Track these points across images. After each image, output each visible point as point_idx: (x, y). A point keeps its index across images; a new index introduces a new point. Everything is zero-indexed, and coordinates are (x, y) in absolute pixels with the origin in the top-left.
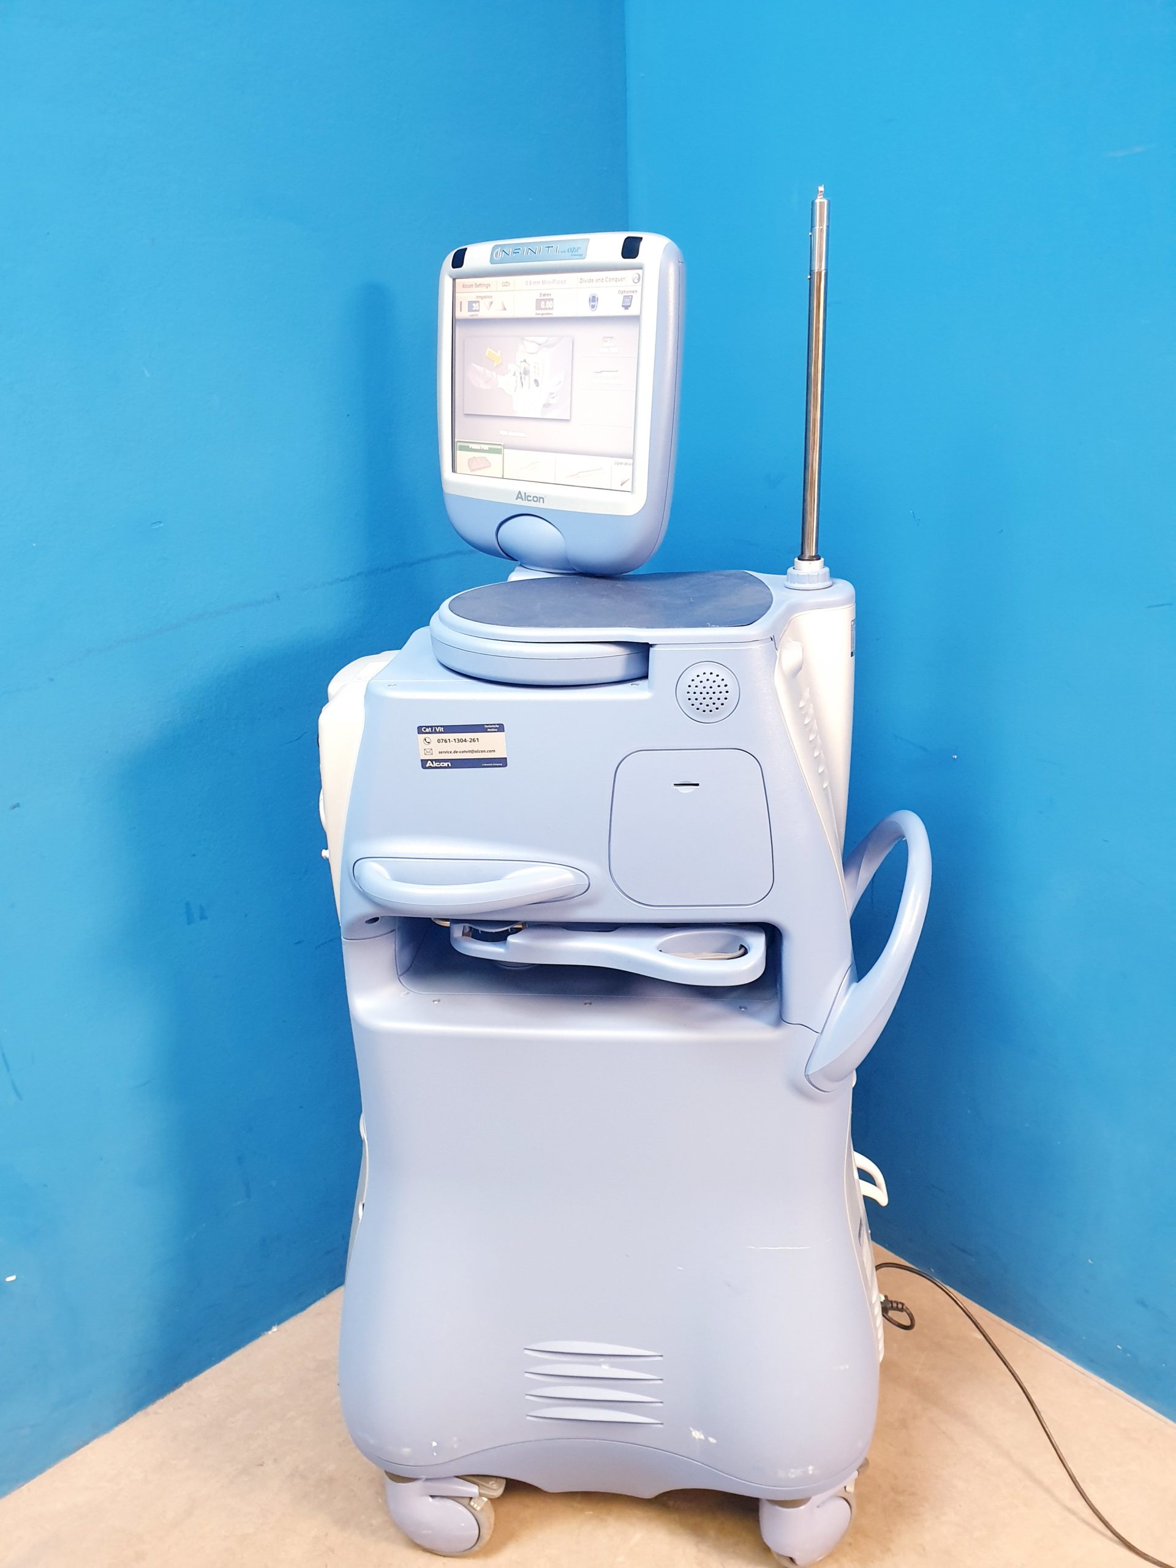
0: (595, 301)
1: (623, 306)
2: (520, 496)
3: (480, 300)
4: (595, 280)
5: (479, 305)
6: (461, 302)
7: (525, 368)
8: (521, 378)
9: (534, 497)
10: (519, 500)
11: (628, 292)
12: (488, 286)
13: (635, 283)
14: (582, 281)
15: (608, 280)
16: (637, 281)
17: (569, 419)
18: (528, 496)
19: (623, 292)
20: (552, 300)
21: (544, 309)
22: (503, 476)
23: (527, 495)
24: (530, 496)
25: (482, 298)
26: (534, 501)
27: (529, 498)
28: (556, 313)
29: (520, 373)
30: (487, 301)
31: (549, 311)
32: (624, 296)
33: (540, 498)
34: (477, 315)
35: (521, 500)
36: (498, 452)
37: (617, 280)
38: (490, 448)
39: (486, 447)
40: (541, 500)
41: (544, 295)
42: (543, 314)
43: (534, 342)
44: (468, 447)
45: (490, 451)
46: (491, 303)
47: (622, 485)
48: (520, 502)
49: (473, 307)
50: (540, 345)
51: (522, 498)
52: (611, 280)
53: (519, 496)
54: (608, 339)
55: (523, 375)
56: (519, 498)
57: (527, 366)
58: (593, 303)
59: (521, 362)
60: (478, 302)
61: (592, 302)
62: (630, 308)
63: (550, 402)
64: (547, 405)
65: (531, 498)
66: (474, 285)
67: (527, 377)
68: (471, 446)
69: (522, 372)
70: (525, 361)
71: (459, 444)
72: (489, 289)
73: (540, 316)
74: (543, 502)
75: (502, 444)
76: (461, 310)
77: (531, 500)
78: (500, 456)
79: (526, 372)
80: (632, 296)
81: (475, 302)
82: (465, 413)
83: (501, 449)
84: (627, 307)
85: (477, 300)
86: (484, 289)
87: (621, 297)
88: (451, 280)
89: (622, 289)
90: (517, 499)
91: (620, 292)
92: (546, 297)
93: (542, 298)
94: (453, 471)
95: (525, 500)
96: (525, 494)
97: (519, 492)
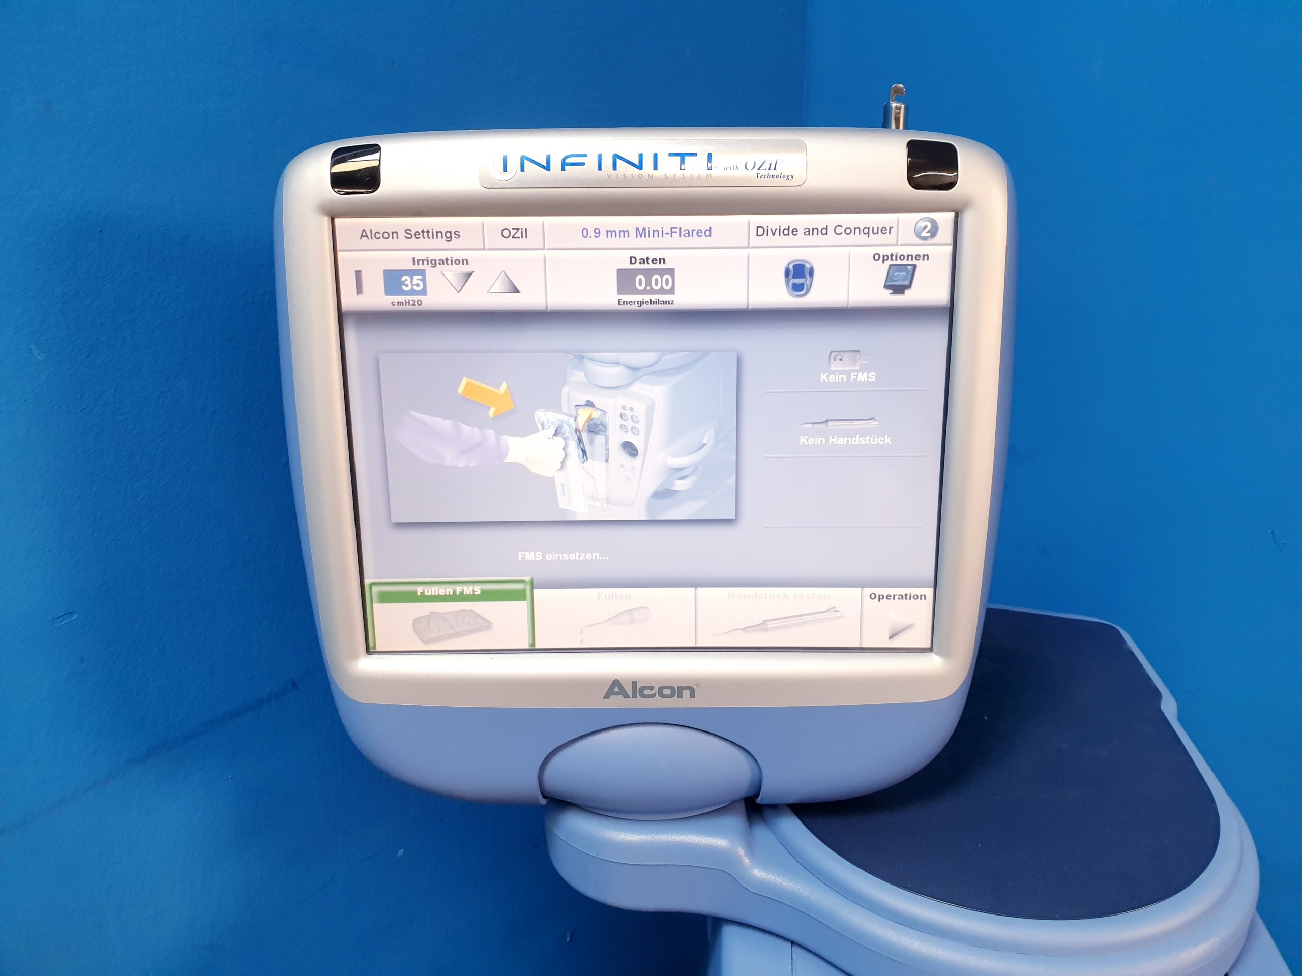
0: (803, 276)
1: (886, 287)
2: (616, 690)
3: (427, 268)
4: (801, 232)
5: (424, 280)
6: (358, 274)
7: (590, 419)
8: (580, 440)
9: (661, 689)
11: (902, 257)
12: (450, 236)
13: (925, 239)
14: (762, 232)
15: (839, 230)
16: (929, 235)
17: (734, 518)
18: (643, 688)
19: (885, 258)
20: (671, 272)
21: (645, 292)
22: (533, 644)
23: (638, 687)
24: (651, 688)
25: (434, 263)
26: (662, 695)
27: (647, 692)
28: (683, 299)
29: (577, 430)
30: (452, 273)
31: (663, 298)
32: (890, 266)
33: (681, 689)
34: (420, 302)
36: (518, 596)
37: (867, 231)
38: (483, 592)
39: (477, 589)
40: (686, 693)
41: (643, 261)
42: (640, 303)
43: (618, 364)
44: (416, 592)
45: (486, 596)
46: (469, 275)
47: (890, 638)
48: (617, 702)
49: (403, 283)
50: (635, 369)
51: (623, 692)
52: (849, 231)
53: (615, 687)
54: (846, 357)
55: (585, 436)
56: (617, 694)
57: (596, 414)
58: (798, 281)
59: (577, 406)
60: (422, 272)
61: (794, 277)
62: (907, 292)
63: (676, 488)
64: (663, 494)
65: (655, 690)
66: (402, 234)
67: (599, 439)
68: (419, 590)
69: (581, 427)
70: (590, 404)
71: (375, 589)
72: (455, 242)
73: (635, 307)
74: (692, 695)
75: (527, 579)
76: (359, 290)
77: (653, 696)
78: (521, 606)
79: (595, 428)
80: (915, 266)
81: (411, 273)
82: (395, 519)
83: (524, 591)
84: (899, 289)
85: (416, 267)
86: (441, 242)
87: (882, 269)
88: (326, 221)
89: (887, 251)
90: (607, 696)
91: (876, 257)
92: (651, 266)
93: (637, 266)
94: (368, 651)
95: (635, 696)
96: (634, 684)
97: (616, 683)
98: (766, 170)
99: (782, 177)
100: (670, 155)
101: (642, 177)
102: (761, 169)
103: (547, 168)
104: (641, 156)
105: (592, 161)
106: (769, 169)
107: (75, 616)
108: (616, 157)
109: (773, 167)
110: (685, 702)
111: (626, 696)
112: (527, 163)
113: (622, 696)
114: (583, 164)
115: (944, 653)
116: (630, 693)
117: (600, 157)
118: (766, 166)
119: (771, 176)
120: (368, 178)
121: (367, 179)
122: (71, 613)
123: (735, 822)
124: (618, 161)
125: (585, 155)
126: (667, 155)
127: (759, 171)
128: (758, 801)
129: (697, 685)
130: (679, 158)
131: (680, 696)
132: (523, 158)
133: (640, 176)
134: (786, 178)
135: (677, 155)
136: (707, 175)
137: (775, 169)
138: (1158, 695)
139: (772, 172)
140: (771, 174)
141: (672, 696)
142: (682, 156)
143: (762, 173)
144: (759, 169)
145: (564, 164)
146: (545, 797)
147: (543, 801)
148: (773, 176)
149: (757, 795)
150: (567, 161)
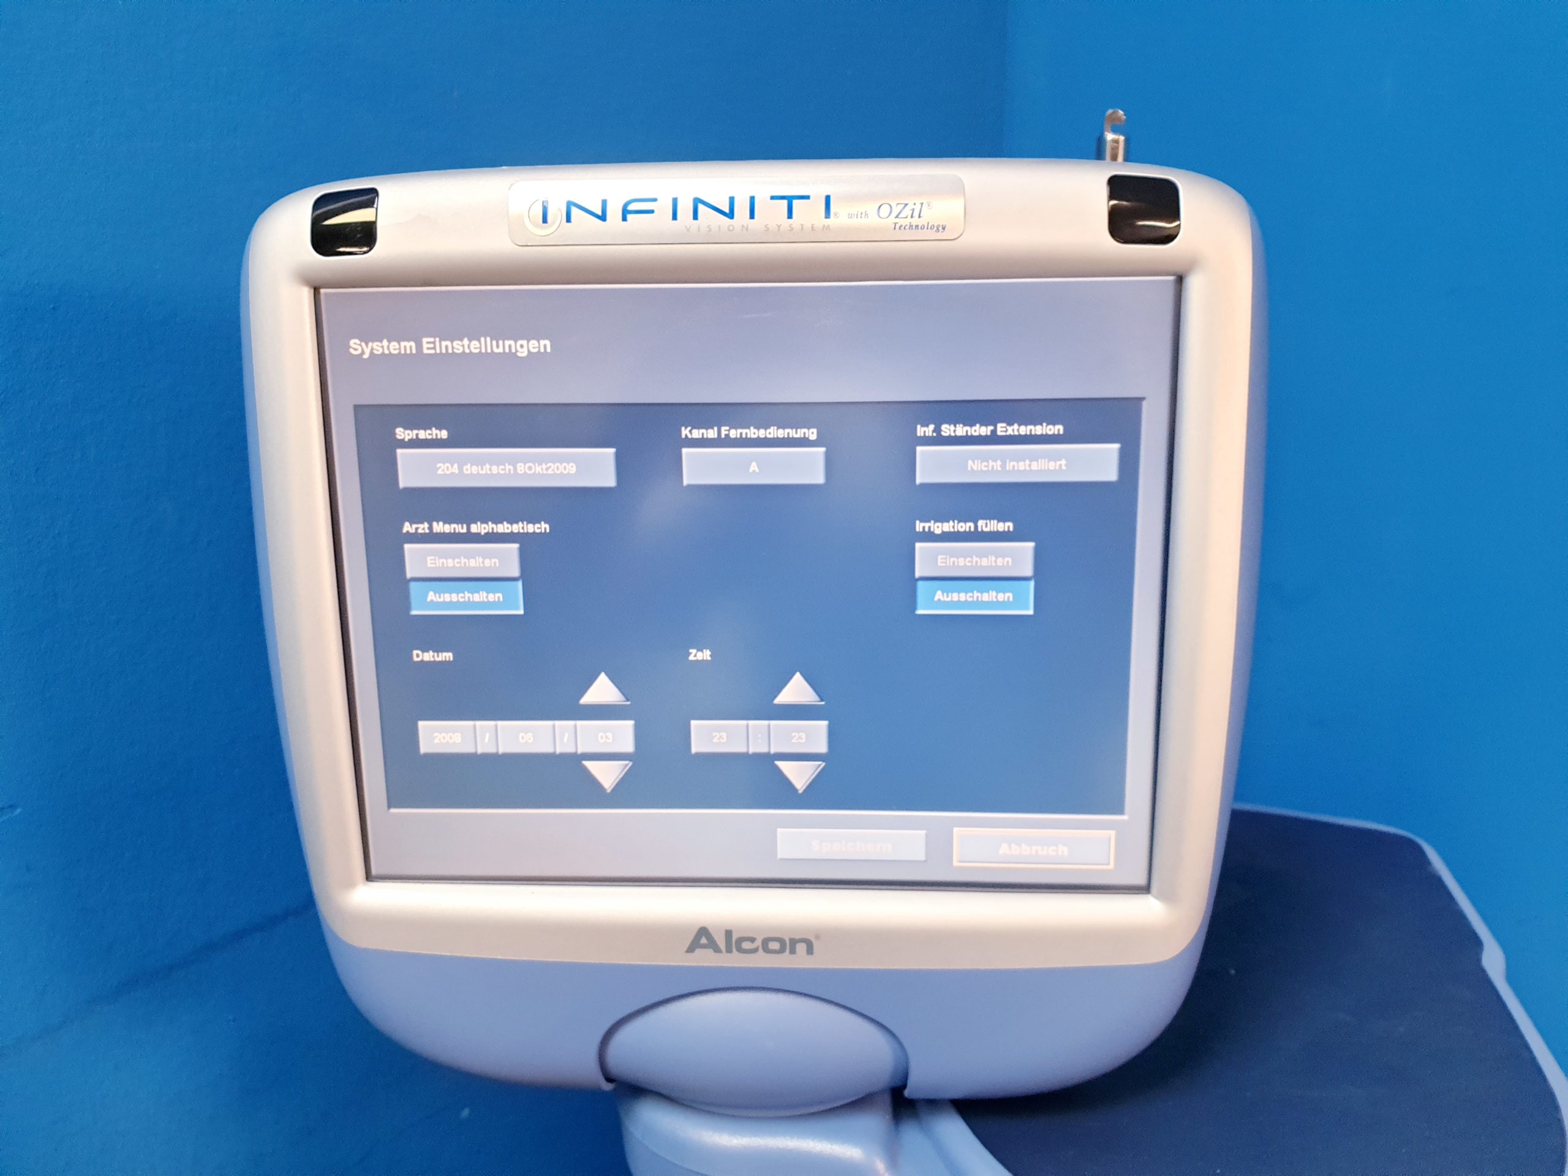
2: (704, 941)
9: (766, 942)
10: (698, 951)
18: (741, 940)
23: (734, 938)
24: (752, 940)
27: (746, 945)
33: (794, 942)
35: (711, 951)
40: (801, 948)
48: (704, 958)
51: (713, 945)
53: (702, 938)
56: (704, 946)
65: (758, 943)
74: (810, 950)
77: (755, 950)
88: (305, 290)
90: (691, 950)
94: (369, 877)
95: (729, 950)
96: (729, 934)
97: (703, 932)
98: (906, 218)
99: (929, 227)
100: (773, 198)
101: (733, 230)
102: (900, 216)
103: (603, 217)
104: (732, 200)
105: (663, 207)
106: (912, 217)
107: (18, 811)
108: (697, 201)
109: (916, 214)
110: (800, 960)
111: (717, 950)
112: (575, 211)
113: (711, 950)
114: (652, 212)
115: (1168, 897)
116: (722, 944)
117: (675, 201)
118: (907, 212)
119: (914, 227)
120: (359, 234)
121: (359, 236)
122: (12, 807)
123: (875, 1122)
124: (701, 207)
125: (655, 200)
126: (769, 198)
127: (897, 220)
128: (907, 1093)
129: (817, 937)
130: (785, 202)
131: (793, 951)
132: (570, 205)
133: (731, 228)
134: (935, 228)
135: (782, 198)
136: (824, 225)
137: (920, 217)
138: (1478, 943)
139: (915, 221)
140: (914, 224)
141: (782, 951)
142: (790, 199)
143: (901, 222)
144: (897, 217)
145: (625, 213)
146: (609, 1079)
147: (608, 1087)
148: (917, 226)
149: (904, 1086)
150: (631, 207)
